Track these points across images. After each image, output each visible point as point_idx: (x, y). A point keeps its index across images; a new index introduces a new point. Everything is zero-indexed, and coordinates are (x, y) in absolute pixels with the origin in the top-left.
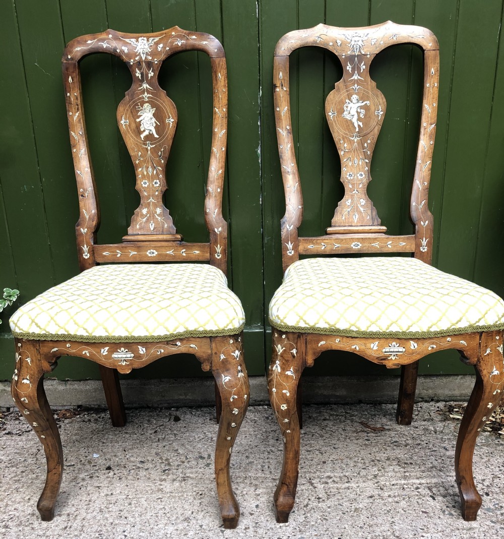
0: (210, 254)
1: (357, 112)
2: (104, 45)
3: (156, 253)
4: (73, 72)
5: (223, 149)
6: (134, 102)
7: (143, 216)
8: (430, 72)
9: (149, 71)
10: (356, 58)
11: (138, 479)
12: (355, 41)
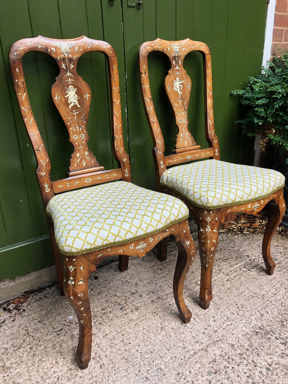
0: (122, 175)
1: (179, 86)
2: (39, 46)
3: (91, 180)
4: (19, 65)
5: (120, 112)
6: (62, 85)
7: (77, 158)
8: (208, 66)
9: (71, 64)
10: (177, 58)
11: (112, 320)
12: (176, 49)
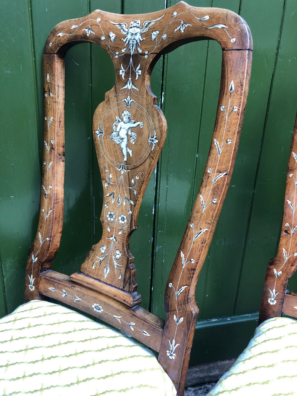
1: (127, 134)
8: (228, 88)
10: (131, 60)
12: (132, 34)
